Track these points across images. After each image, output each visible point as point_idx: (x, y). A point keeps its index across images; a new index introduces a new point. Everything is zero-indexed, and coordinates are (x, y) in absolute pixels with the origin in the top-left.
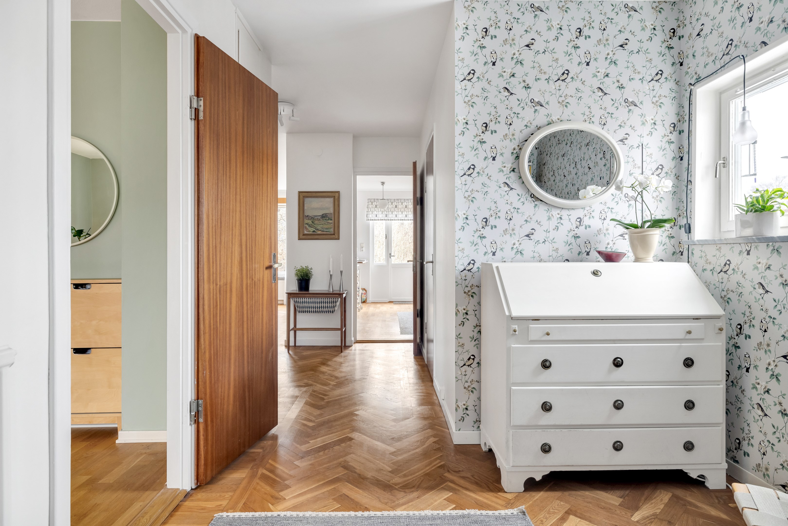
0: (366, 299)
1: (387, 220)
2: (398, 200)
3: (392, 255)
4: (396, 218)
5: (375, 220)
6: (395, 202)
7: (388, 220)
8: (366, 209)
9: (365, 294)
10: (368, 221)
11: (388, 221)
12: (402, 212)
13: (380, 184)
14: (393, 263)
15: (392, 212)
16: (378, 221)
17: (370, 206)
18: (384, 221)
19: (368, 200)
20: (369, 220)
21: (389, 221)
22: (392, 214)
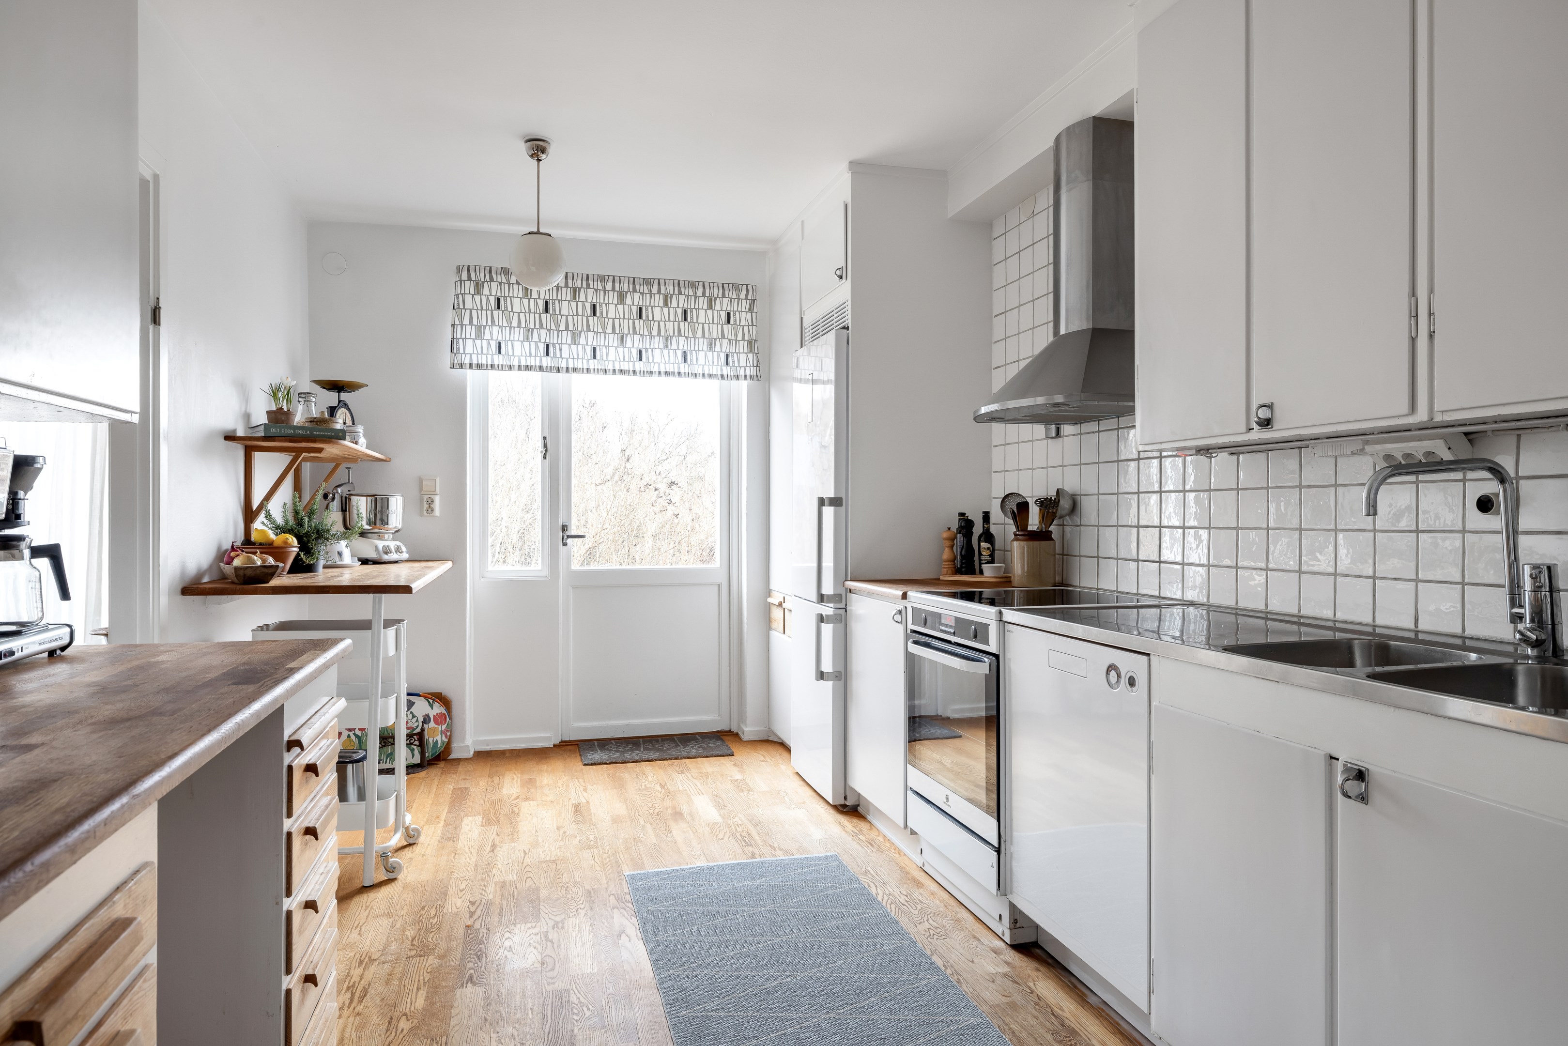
0: (449, 743)
1: (550, 369)
2: (602, 279)
3: (573, 532)
4: (593, 364)
5: (492, 366)
6: (588, 286)
7: (558, 370)
8: (449, 316)
9: (439, 719)
10: (457, 372)
11: (554, 375)
12: (622, 339)
13: (522, 150)
14: (575, 566)
15: (576, 335)
16: (507, 374)
17: (468, 298)
18: (536, 377)
19: (459, 270)
20: (461, 366)
21: (562, 376)
22: (575, 341)
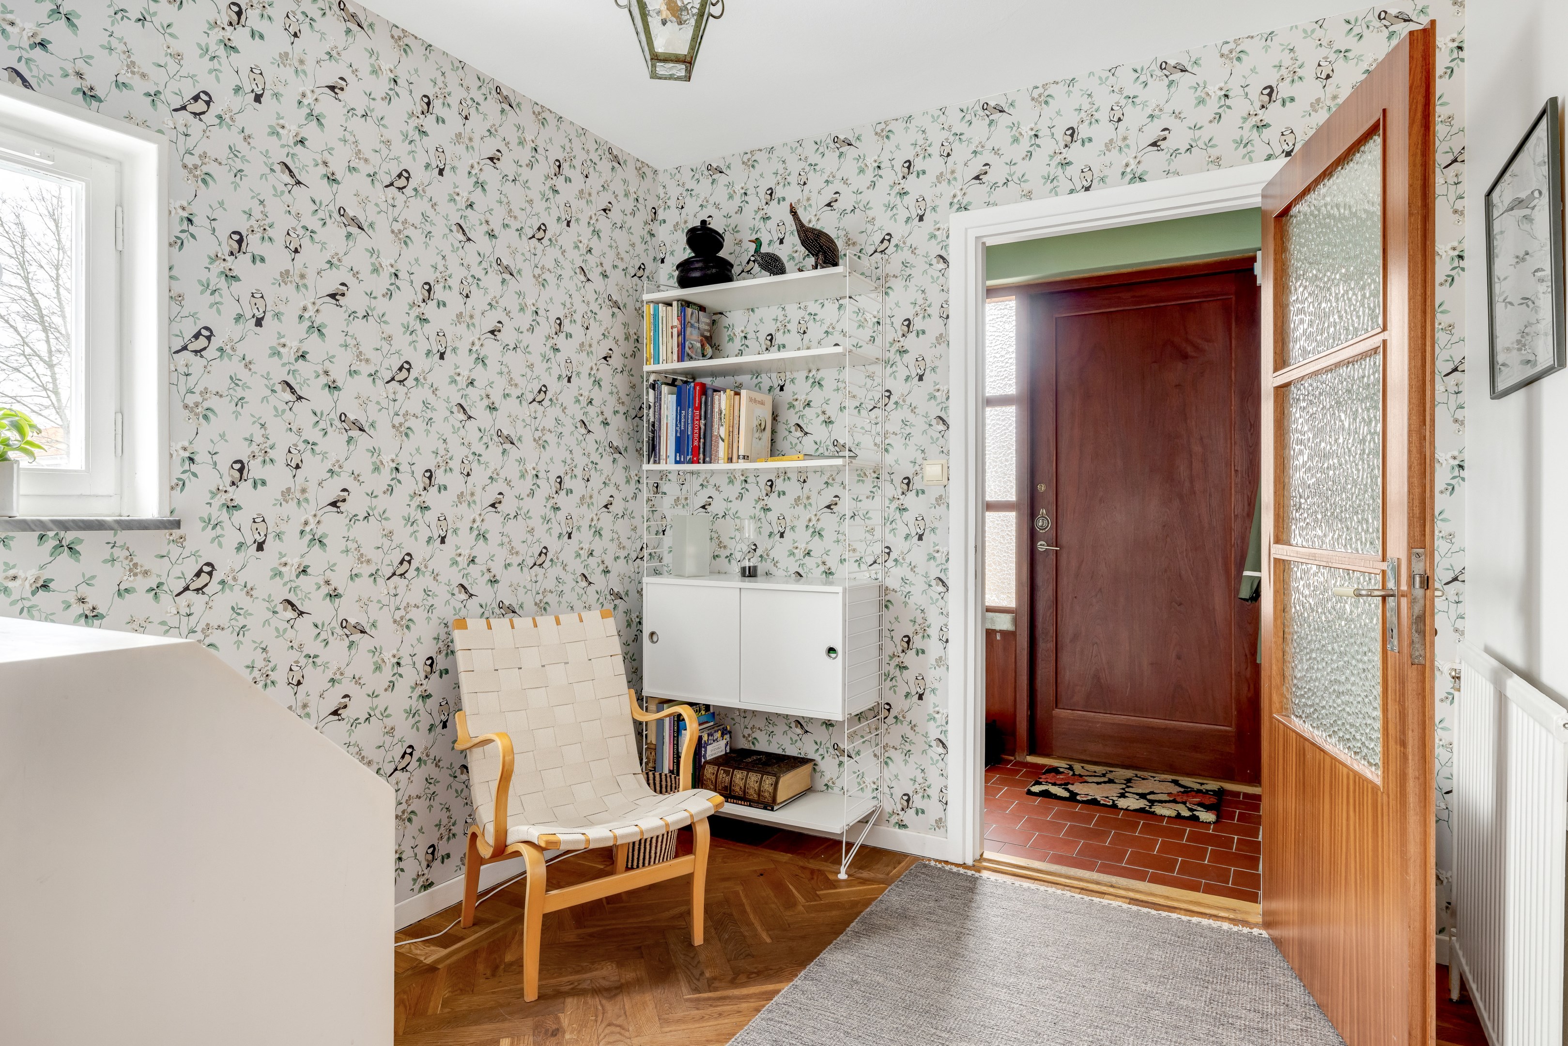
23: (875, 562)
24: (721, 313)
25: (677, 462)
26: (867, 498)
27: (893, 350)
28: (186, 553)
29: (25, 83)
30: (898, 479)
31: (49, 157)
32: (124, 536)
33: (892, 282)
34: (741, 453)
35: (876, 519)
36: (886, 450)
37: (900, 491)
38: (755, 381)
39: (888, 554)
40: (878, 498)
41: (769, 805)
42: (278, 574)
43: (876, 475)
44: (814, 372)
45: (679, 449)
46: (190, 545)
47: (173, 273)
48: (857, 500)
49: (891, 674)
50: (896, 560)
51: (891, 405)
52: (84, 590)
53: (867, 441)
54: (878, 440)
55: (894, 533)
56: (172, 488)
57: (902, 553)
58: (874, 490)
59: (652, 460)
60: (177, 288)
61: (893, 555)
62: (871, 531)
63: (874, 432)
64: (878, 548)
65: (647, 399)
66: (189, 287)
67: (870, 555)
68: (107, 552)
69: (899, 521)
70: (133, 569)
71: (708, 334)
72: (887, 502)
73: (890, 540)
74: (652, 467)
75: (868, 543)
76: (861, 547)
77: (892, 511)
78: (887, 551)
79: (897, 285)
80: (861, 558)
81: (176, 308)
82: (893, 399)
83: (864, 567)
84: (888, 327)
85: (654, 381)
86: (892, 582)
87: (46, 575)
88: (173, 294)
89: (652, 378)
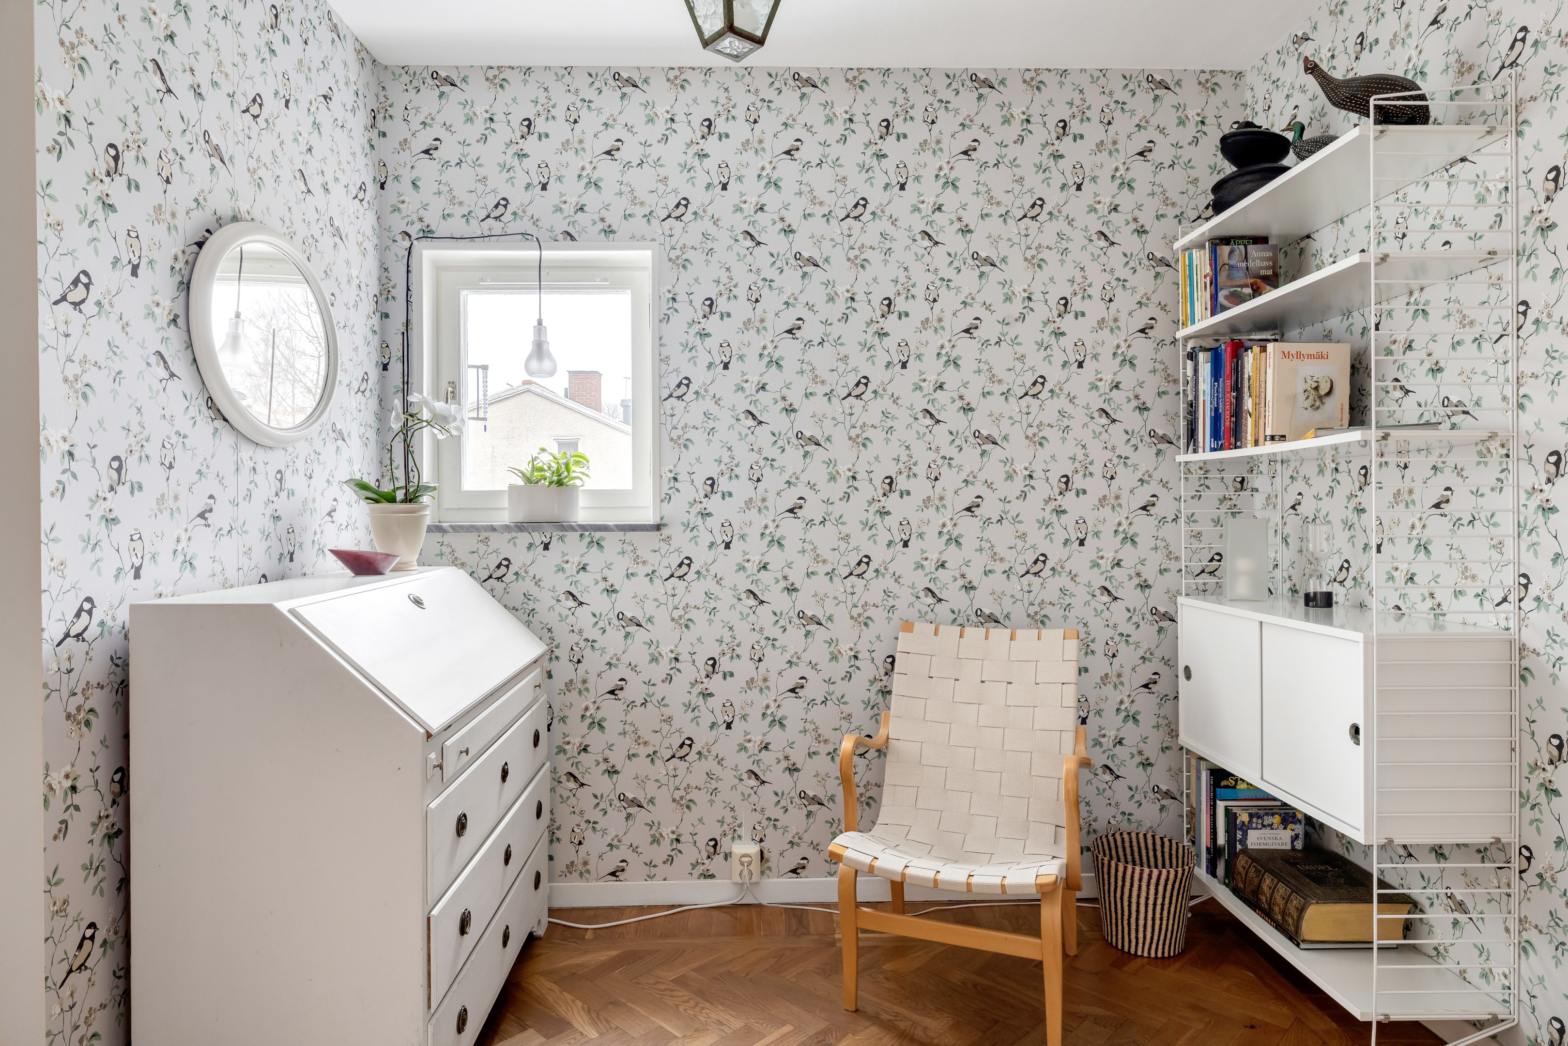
23: (1505, 600)
24: (1308, 237)
25: (1213, 450)
26: (1492, 489)
27: (1531, 229)
28: (672, 549)
29: (572, 238)
30: (1540, 455)
31: (606, 280)
32: (631, 536)
33: (1531, 112)
34: (1269, 432)
35: (1507, 525)
36: (1521, 406)
37: (1543, 477)
38: (1346, 323)
39: (1526, 587)
40: (1508, 491)
41: (1294, 937)
42: (742, 568)
43: (1504, 451)
44: (1416, 295)
45: (1216, 434)
46: (675, 543)
47: (663, 341)
48: (1477, 493)
49: (1532, 797)
50: (1538, 599)
51: (1529, 327)
52: (606, 572)
53: (1491, 395)
54: (1509, 391)
55: (1535, 552)
56: (662, 501)
57: (1548, 587)
58: (1502, 476)
59: (1191, 448)
60: (665, 352)
61: (1534, 590)
62: (1499, 546)
63: (1501, 379)
64: (1509, 577)
65: (1185, 374)
66: (673, 349)
67: (1497, 586)
68: (619, 547)
69: (1542, 530)
70: (636, 560)
71: (1270, 272)
72: (1523, 496)
73: (1529, 563)
74: (1191, 457)
75: (1494, 565)
76: (1483, 573)
77: (1531, 515)
78: (1523, 581)
79: (1535, 113)
80: (1484, 591)
81: (664, 367)
82: (1532, 315)
83: (1488, 606)
84: (1523, 191)
85: (1193, 349)
86: (1533, 638)
87: (585, 561)
88: (662, 357)
89: (1190, 345)
